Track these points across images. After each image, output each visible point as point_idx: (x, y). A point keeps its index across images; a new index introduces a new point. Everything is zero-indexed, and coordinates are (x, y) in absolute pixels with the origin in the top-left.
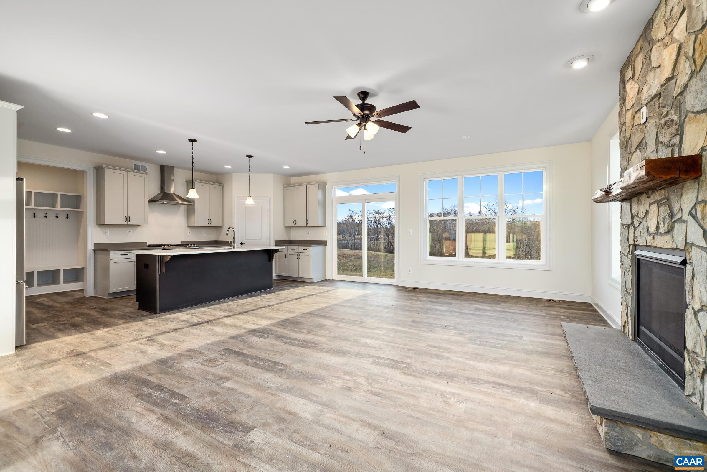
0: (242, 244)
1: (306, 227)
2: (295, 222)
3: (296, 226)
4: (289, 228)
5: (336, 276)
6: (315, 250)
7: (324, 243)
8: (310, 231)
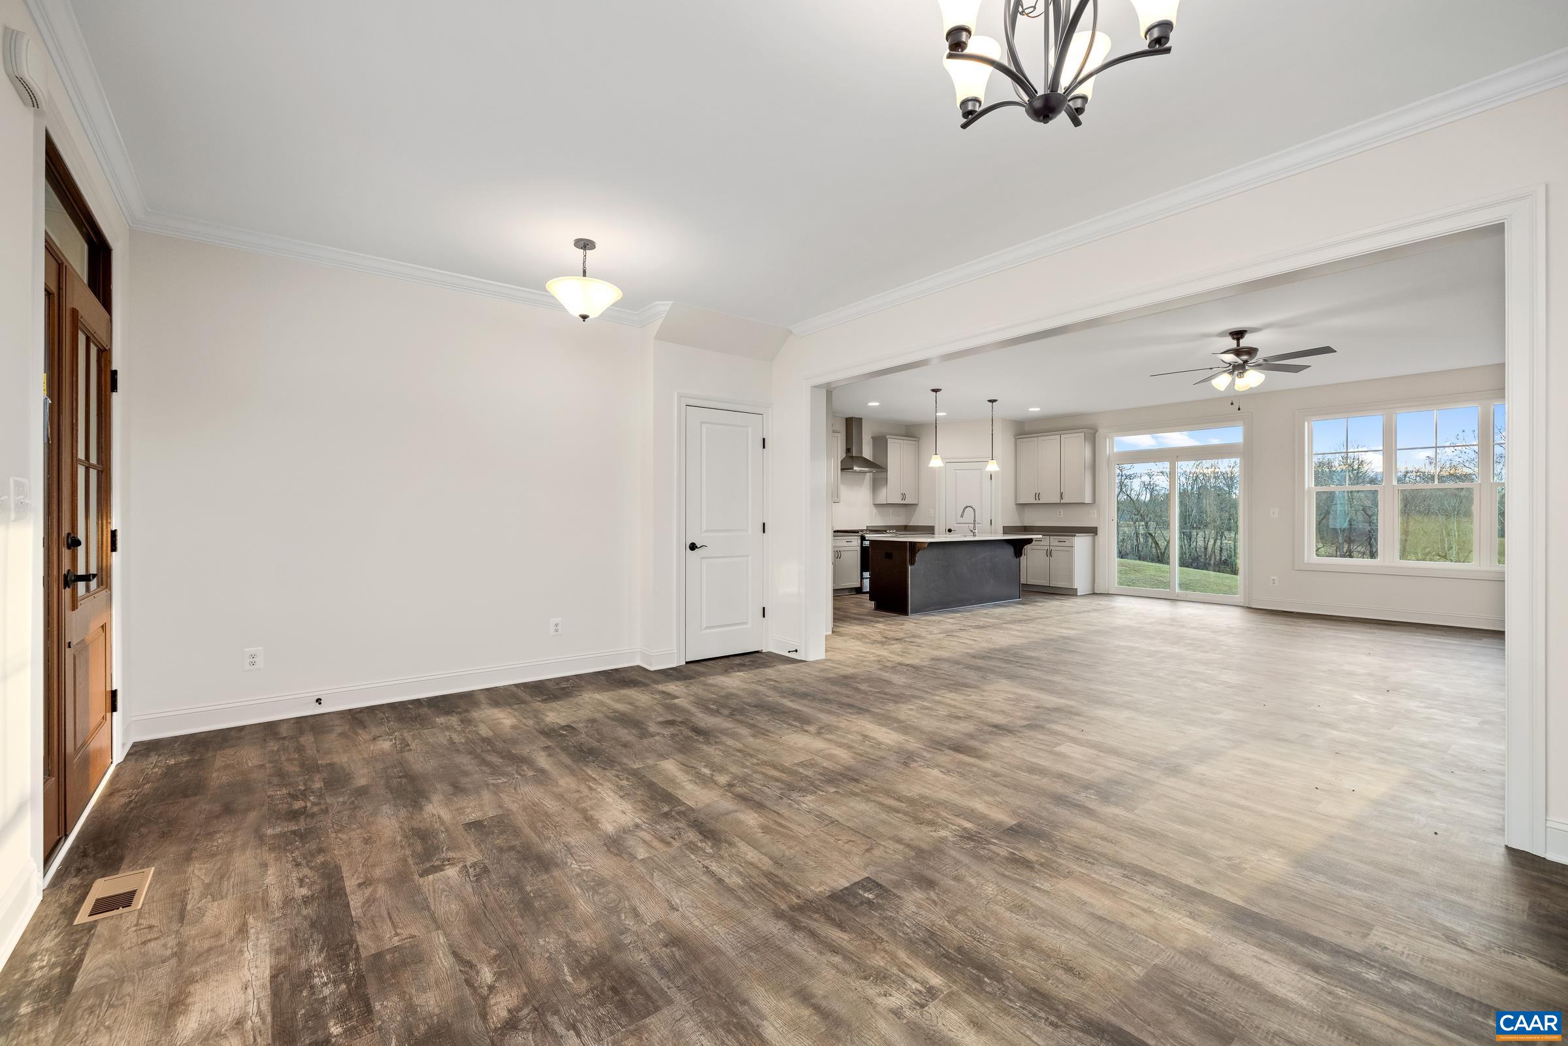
0: (950, 531)
1: (1060, 504)
2: (1037, 496)
3: (1039, 502)
4: (1022, 506)
5: (1114, 586)
6: (1081, 543)
7: (1093, 531)
8: (1062, 511)
